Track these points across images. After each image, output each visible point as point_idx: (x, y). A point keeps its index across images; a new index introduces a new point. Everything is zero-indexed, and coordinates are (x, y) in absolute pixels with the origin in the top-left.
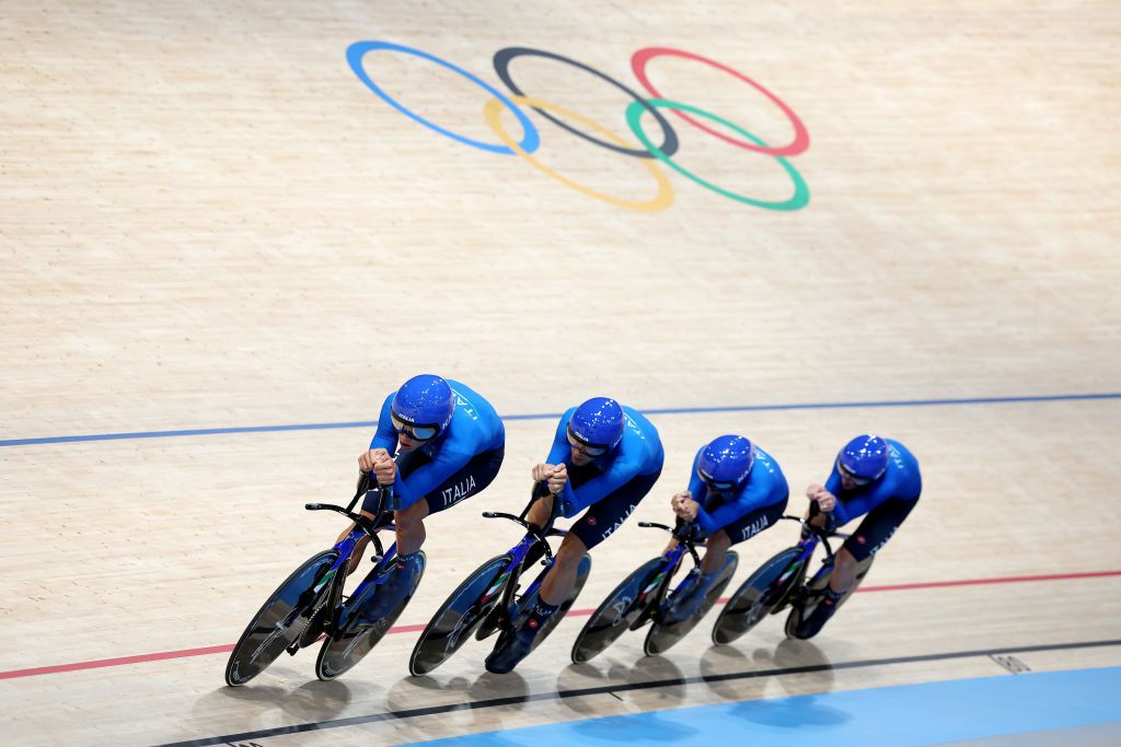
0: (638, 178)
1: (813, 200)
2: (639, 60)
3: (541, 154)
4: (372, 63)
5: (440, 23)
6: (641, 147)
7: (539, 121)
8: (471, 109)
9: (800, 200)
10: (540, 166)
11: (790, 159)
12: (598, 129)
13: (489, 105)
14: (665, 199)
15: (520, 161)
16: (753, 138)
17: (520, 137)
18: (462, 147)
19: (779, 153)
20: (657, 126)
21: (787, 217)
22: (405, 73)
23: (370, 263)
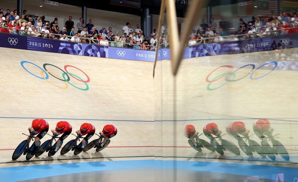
0: (63, 84)
1: (89, 89)
2: (65, 67)
3: (48, 80)
4: (24, 64)
5: (36, 59)
6: (64, 79)
7: (49, 75)
8: (39, 72)
9: (87, 89)
10: (48, 81)
11: (86, 83)
12: (58, 76)
13: (41, 72)
14: (67, 87)
15: (45, 80)
16: (81, 80)
17: (46, 77)
18: (37, 78)
19: (85, 82)
20: (67, 77)
21: (85, 91)
22: (29, 66)
23: (19, 94)
